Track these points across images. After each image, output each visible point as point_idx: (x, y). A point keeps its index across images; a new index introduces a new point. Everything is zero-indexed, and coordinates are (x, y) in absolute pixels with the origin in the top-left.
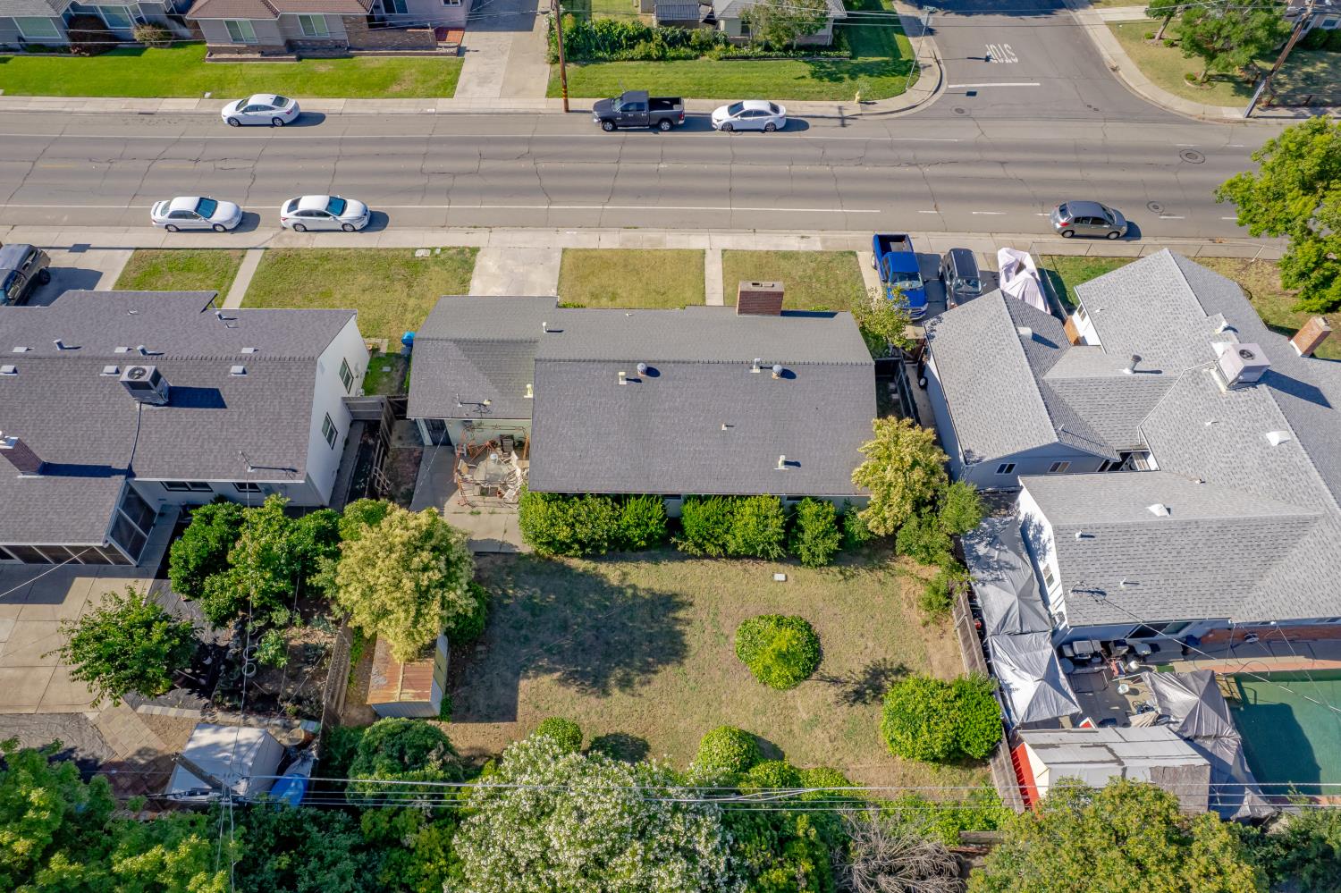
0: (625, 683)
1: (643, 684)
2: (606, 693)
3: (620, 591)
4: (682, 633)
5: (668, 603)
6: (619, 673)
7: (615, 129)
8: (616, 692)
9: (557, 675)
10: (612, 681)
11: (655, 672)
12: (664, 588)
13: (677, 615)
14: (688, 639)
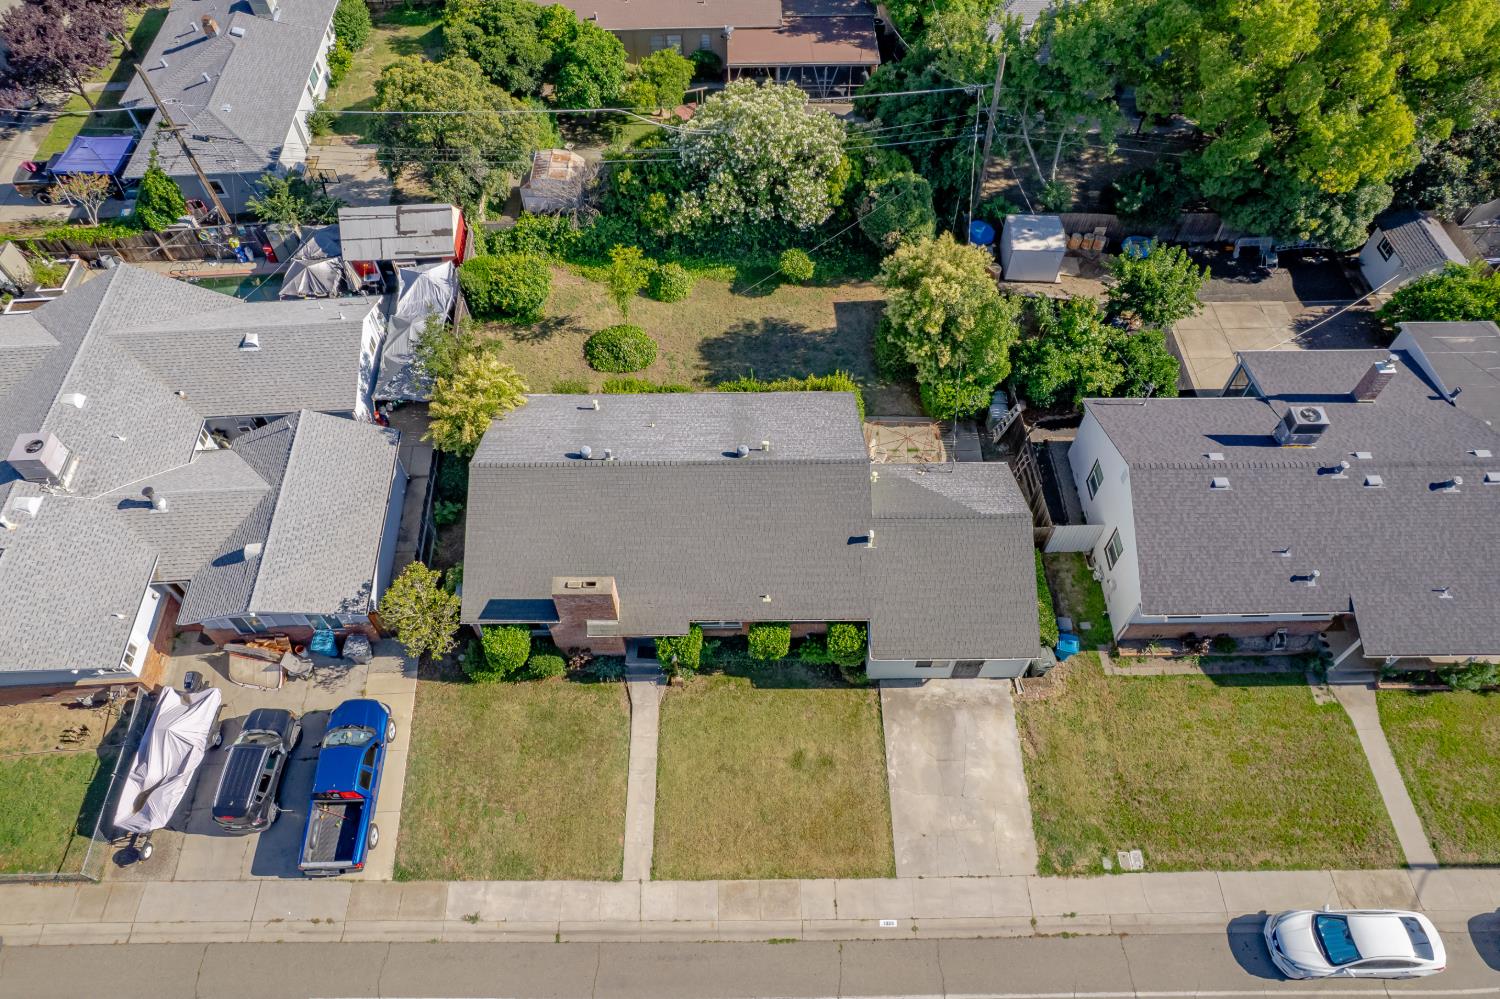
0: (750, 326)
2: (766, 321)
8: (757, 321)
9: (807, 331)
10: (761, 328)
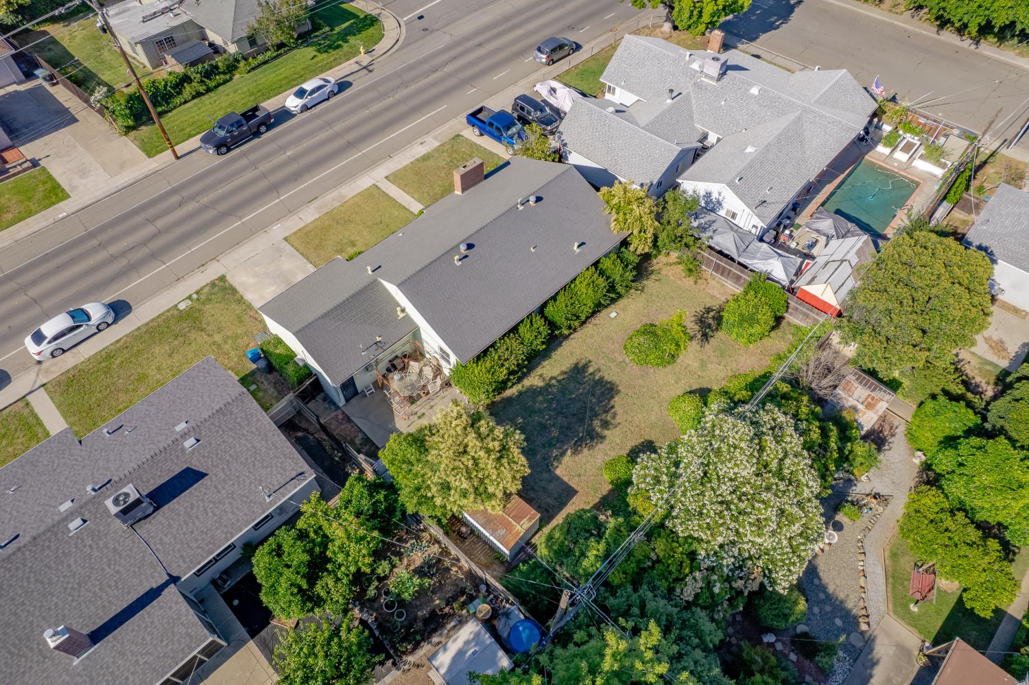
0: (606, 425)
1: (614, 418)
2: (603, 438)
3: (549, 385)
4: (602, 378)
5: (578, 371)
6: (596, 423)
7: (229, 150)
8: (606, 432)
10: (599, 430)
11: (613, 407)
12: (569, 366)
13: (590, 372)
14: (607, 378)
